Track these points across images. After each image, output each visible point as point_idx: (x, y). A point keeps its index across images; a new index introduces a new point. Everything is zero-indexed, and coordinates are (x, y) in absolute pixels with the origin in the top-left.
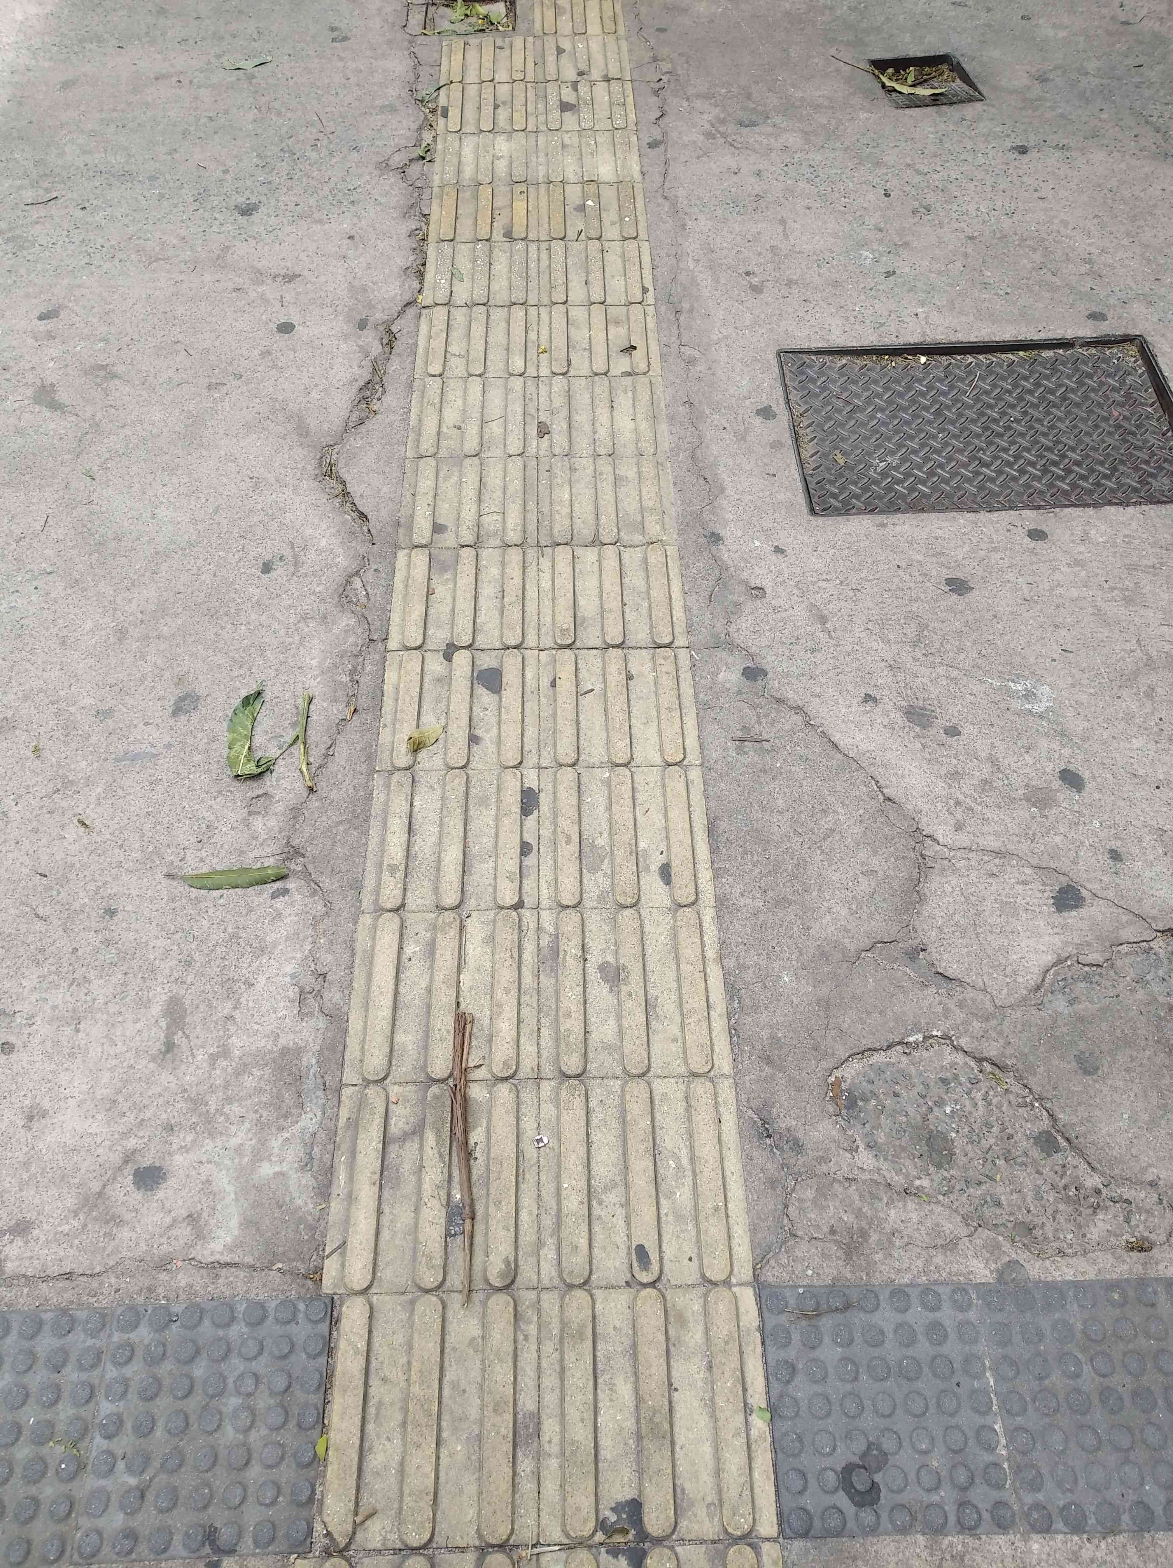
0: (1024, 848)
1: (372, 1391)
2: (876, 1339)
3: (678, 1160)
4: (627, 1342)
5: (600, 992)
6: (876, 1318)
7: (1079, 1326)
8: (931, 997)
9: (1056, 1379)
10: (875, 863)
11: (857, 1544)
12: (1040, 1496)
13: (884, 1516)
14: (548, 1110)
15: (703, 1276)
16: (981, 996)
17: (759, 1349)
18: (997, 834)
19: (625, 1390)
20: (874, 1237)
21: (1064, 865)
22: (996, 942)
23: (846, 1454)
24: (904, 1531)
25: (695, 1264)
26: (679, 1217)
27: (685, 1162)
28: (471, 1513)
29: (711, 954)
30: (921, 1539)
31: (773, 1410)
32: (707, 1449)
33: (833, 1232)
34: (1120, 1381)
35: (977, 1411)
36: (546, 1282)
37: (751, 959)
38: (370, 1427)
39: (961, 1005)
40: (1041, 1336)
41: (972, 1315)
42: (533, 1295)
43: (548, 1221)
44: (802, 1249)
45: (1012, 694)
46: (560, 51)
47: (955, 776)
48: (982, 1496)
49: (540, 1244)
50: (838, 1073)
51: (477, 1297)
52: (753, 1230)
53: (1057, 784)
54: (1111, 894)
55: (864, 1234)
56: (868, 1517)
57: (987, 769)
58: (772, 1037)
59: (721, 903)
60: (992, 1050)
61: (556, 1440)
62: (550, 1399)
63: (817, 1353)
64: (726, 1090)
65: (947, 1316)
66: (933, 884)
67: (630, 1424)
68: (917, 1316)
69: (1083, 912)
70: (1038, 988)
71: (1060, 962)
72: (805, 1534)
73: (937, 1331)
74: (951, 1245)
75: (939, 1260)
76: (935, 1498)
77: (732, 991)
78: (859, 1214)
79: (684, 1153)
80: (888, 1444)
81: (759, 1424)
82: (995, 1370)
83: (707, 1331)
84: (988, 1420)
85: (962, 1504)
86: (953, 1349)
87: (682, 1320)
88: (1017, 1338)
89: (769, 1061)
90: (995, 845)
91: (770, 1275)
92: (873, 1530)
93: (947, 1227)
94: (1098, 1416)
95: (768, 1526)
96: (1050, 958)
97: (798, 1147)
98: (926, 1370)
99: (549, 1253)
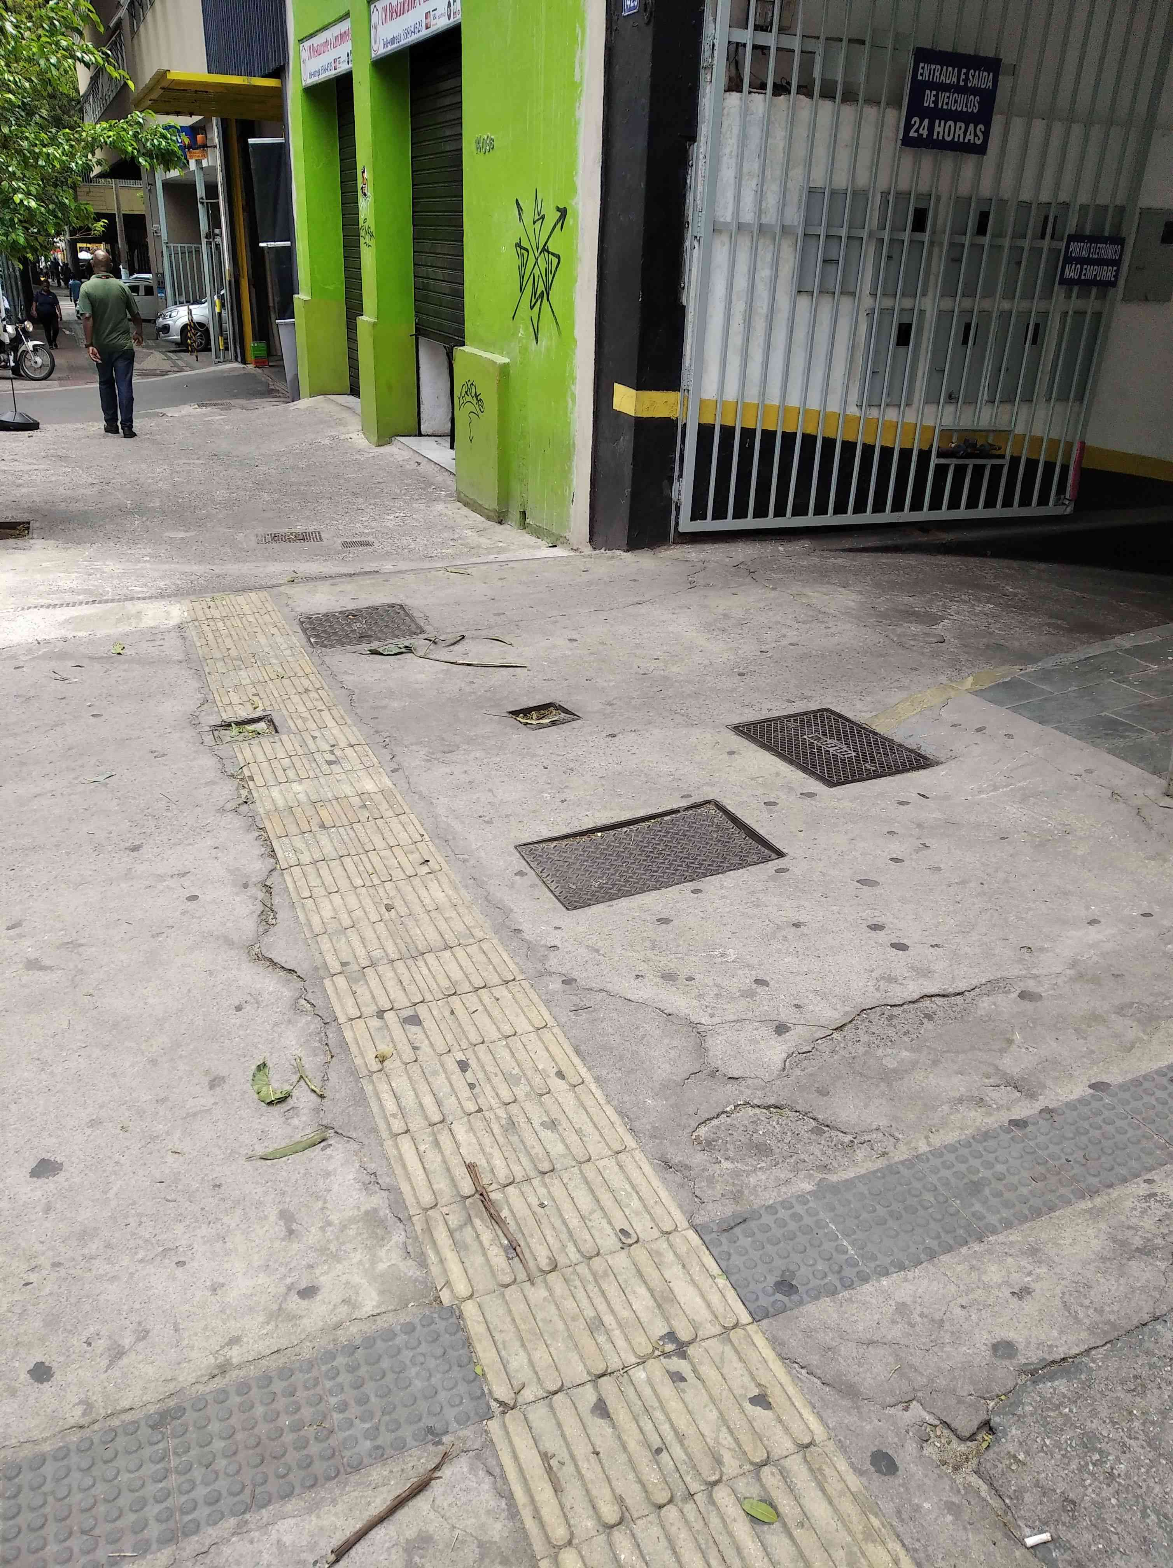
0: (750, 1015)
1: (496, 1338)
2: (767, 1229)
3: (625, 1190)
4: (634, 1271)
5: (546, 1134)
6: (762, 1221)
7: (866, 1192)
8: (731, 1087)
9: (865, 1215)
10: (674, 1043)
11: (795, 1312)
12: (878, 1262)
13: (804, 1296)
14: (541, 1190)
15: (662, 1232)
16: (756, 1081)
17: (707, 1252)
18: (734, 1014)
19: (642, 1291)
20: (746, 1191)
21: (773, 1017)
22: (753, 1057)
23: (772, 1279)
24: (817, 1298)
25: (655, 1228)
26: (637, 1213)
27: (629, 1189)
28: (580, 1368)
29: (602, 1101)
31: (726, 1273)
32: (698, 1298)
33: (723, 1195)
34: (897, 1206)
35: (831, 1240)
36: (575, 1261)
37: (626, 1098)
38: (503, 1353)
39: (748, 1087)
40: (849, 1202)
41: (811, 1204)
42: (571, 1269)
43: (564, 1236)
44: (710, 1207)
45: (713, 957)
46: (314, 738)
47: (700, 996)
48: (849, 1272)
49: (564, 1246)
50: (695, 1134)
51: (539, 1280)
52: (681, 1207)
53: (754, 986)
54: (802, 1022)
55: (741, 1192)
56: (796, 1299)
57: (715, 990)
58: (654, 1127)
59: (597, 1079)
60: (772, 1101)
61: (613, 1322)
62: (602, 1307)
63: (738, 1244)
64: (638, 1155)
65: (799, 1209)
66: (709, 1042)
67: (651, 1303)
68: (783, 1214)
69: (792, 1033)
70: (784, 1069)
71: (790, 1055)
72: (766, 1316)
73: (797, 1217)
74: (787, 1182)
75: (784, 1189)
76: (826, 1281)
77: (621, 1114)
78: (734, 1185)
79: (628, 1187)
80: (792, 1267)
81: (721, 1281)
82: (833, 1221)
83: (675, 1253)
84: (839, 1242)
85: (841, 1279)
86: (808, 1220)
87: (659, 1254)
88: (837, 1206)
89: (655, 1137)
90: (736, 1018)
91: (698, 1221)
92: (801, 1303)
93: (782, 1176)
94: (891, 1223)
95: (745, 1318)
96: (784, 1055)
97: (688, 1167)
98: (798, 1233)
99: (571, 1249)
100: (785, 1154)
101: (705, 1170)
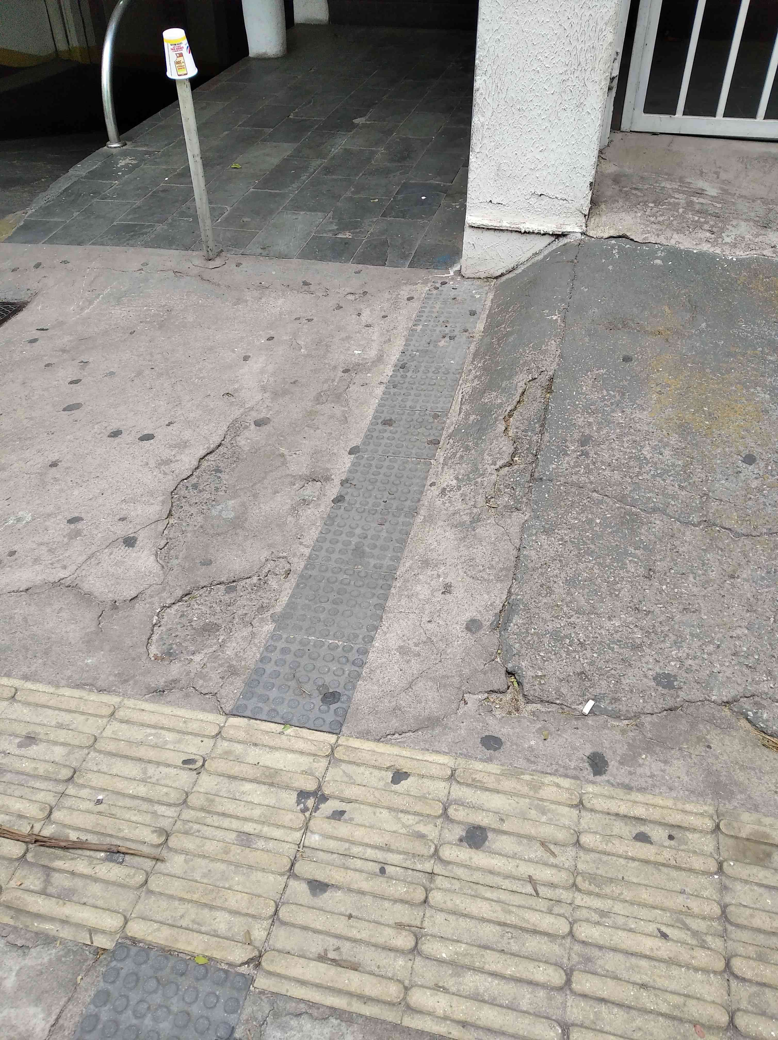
0: (94, 548)
1: (184, 925)
2: (277, 674)
3: (150, 735)
4: (226, 780)
5: (34, 750)
6: (268, 671)
7: (307, 602)
8: (139, 606)
9: (322, 616)
10: (57, 606)
11: (352, 706)
12: (361, 636)
13: (346, 692)
14: (85, 793)
15: (213, 737)
16: (152, 588)
17: (258, 722)
18: (80, 555)
19: (248, 787)
20: (234, 663)
21: (114, 537)
22: (131, 573)
23: (317, 700)
24: (354, 687)
25: (206, 740)
26: (179, 741)
27: (153, 731)
28: (271, 877)
29: (52, 690)
30: (359, 683)
31: (286, 723)
32: (290, 756)
33: (222, 678)
34: (332, 596)
35: (321, 647)
36: (175, 815)
37: (69, 673)
38: (203, 929)
39: (151, 597)
40: (304, 615)
41: (285, 636)
42: (179, 823)
43: (145, 806)
44: (223, 692)
47: (37, 561)
48: (353, 656)
49: (154, 813)
50: (151, 655)
51: (165, 853)
52: (204, 710)
53: (72, 526)
54: (139, 527)
55: (230, 666)
56: (344, 698)
58: (116, 675)
59: (26, 678)
60: (179, 593)
61: (255, 825)
62: (235, 824)
63: (271, 699)
64: (130, 703)
65: (281, 645)
66: (86, 587)
67: (264, 788)
68: (275, 656)
69: (140, 539)
70: (163, 567)
71: (156, 555)
72: (342, 725)
73: (284, 651)
74: (253, 635)
75: (256, 641)
76: (347, 672)
77: (78, 686)
78: (221, 665)
79: (149, 731)
80: (320, 683)
81: (290, 731)
82: (310, 635)
83: (239, 742)
84: (327, 644)
85: (353, 663)
86: (294, 647)
87: (228, 753)
88: (301, 623)
89: (126, 681)
90: (85, 557)
91: (228, 708)
92: (350, 699)
93: (245, 634)
94: (341, 608)
95: (332, 739)
96: (152, 558)
97: (175, 681)
98: (298, 660)
99: (161, 809)
100: (228, 619)
101: (188, 673)
